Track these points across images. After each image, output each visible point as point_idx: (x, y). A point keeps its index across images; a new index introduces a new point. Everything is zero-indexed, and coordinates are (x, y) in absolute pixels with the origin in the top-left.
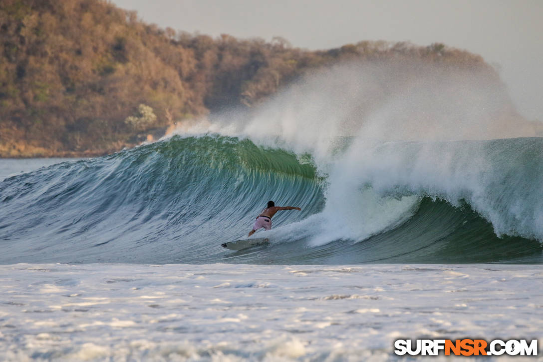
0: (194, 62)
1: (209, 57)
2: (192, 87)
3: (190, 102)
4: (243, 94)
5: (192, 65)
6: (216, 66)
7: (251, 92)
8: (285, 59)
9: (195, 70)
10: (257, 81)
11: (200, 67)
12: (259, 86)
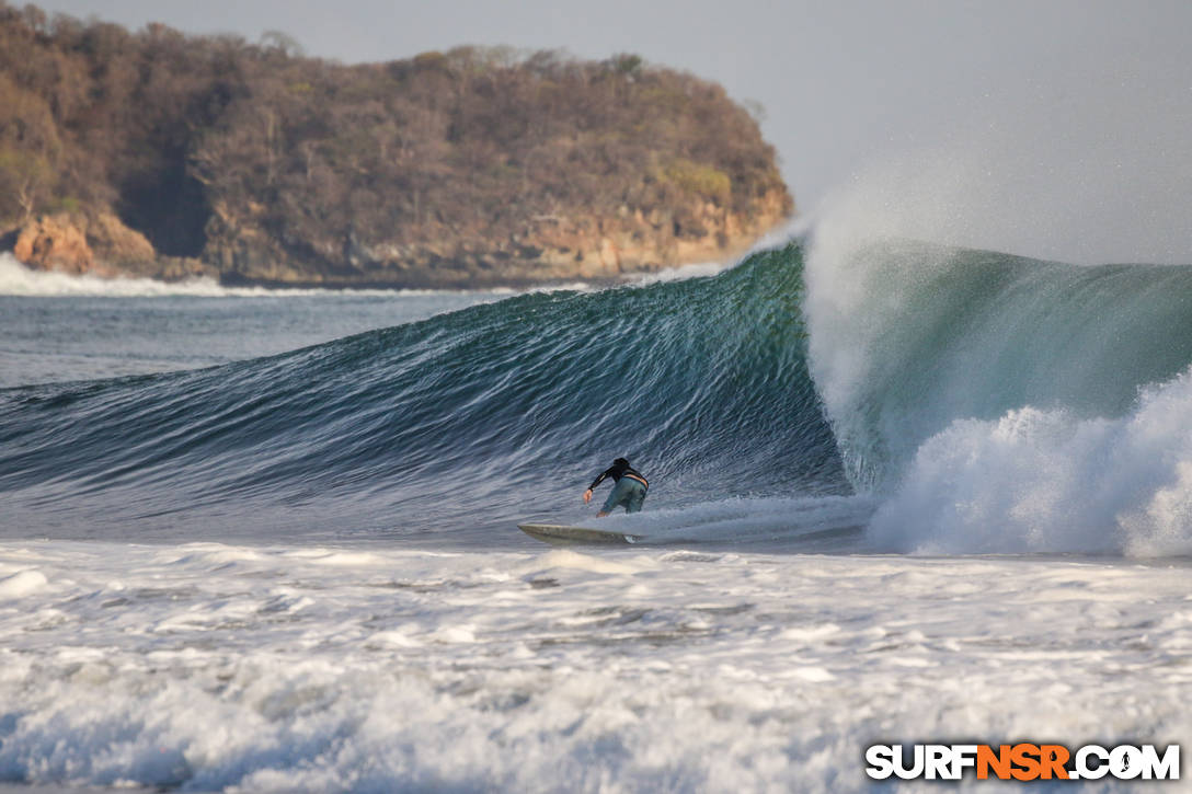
0: (87, 84)
1: (121, 74)
2: (81, 140)
3: (75, 173)
4: (192, 157)
5: (82, 91)
6: (137, 95)
7: (210, 152)
8: (288, 81)
9: (88, 102)
10: (226, 129)
11: (99, 94)
12: (229, 141)
